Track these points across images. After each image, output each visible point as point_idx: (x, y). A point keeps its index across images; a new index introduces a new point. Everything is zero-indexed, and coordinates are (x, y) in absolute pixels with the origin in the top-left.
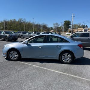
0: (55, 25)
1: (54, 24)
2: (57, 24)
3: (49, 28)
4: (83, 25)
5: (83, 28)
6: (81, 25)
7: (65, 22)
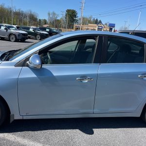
0: (51, 16)
1: (49, 14)
2: (54, 14)
3: (40, 20)
4: (96, 19)
5: (96, 25)
6: (92, 20)
7: (68, 11)
